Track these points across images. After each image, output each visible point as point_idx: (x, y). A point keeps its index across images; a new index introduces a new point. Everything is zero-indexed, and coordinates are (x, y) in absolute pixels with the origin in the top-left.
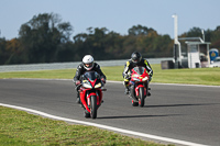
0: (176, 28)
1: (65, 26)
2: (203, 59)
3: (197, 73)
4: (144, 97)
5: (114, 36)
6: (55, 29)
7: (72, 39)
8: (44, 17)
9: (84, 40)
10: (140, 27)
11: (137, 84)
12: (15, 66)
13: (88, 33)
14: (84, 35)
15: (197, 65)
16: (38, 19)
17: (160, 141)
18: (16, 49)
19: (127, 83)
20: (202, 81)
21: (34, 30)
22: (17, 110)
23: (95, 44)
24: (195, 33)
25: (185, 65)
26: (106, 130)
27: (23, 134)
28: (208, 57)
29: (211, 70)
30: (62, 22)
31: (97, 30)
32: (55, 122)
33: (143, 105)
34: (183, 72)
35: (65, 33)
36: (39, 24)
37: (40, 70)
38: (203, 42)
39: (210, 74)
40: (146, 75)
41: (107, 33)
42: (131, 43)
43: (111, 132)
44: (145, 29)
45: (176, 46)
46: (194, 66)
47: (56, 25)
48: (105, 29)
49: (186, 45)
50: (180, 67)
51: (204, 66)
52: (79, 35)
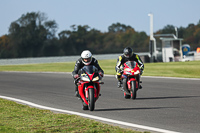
0: (152, 25)
1: (51, 24)
2: (176, 54)
3: (171, 67)
4: (136, 89)
5: (95, 33)
6: (41, 27)
7: (57, 36)
8: (32, 16)
9: (68, 36)
10: (119, 25)
11: (129, 77)
12: (5, 60)
13: (71, 30)
14: (68, 32)
15: (171, 59)
16: (26, 17)
17: (137, 129)
18: (7, 44)
19: (119, 77)
20: (175, 74)
21: (23, 27)
22: (8, 101)
23: (78, 40)
24: (169, 30)
25: (160, 59)
26: (88, 119)
27: (13, 122)
28: (181, 52)
29: (183, 64)
30: (49, 20)
31: (80, 27)
32: (42, 111)
33: (134, 98)
34: (158, 66)
35: (50, 30)
36: (27, 22)
37: (27, 64)
38: (176, 38)
39: (183, 67)
40: (138, 69)
41: (89, 30)
42: (111, 39)
43: (92, 120)
44: (124, 26)
45: (152, 42)
46: (168, 60)
47: (43, 23)
48: (87, 27)
49: (161, 41)
50: (155, 61)
51: (177, 61)
52: (63, 32)
